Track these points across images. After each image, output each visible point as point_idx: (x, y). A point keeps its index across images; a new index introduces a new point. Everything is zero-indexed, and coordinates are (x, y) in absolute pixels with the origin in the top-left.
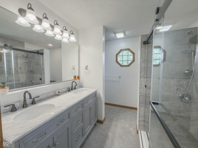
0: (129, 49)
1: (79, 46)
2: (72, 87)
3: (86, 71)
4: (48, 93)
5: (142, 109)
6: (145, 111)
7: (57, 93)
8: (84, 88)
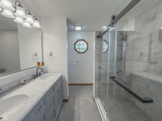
0: (84, 40)
1: (42, 33)
2: (37, 73)
3: (50, 57)
4: (10, 83)
5: (97, 83)
6: (99, 84)
7: (22, 82)
8: (49, 73)
